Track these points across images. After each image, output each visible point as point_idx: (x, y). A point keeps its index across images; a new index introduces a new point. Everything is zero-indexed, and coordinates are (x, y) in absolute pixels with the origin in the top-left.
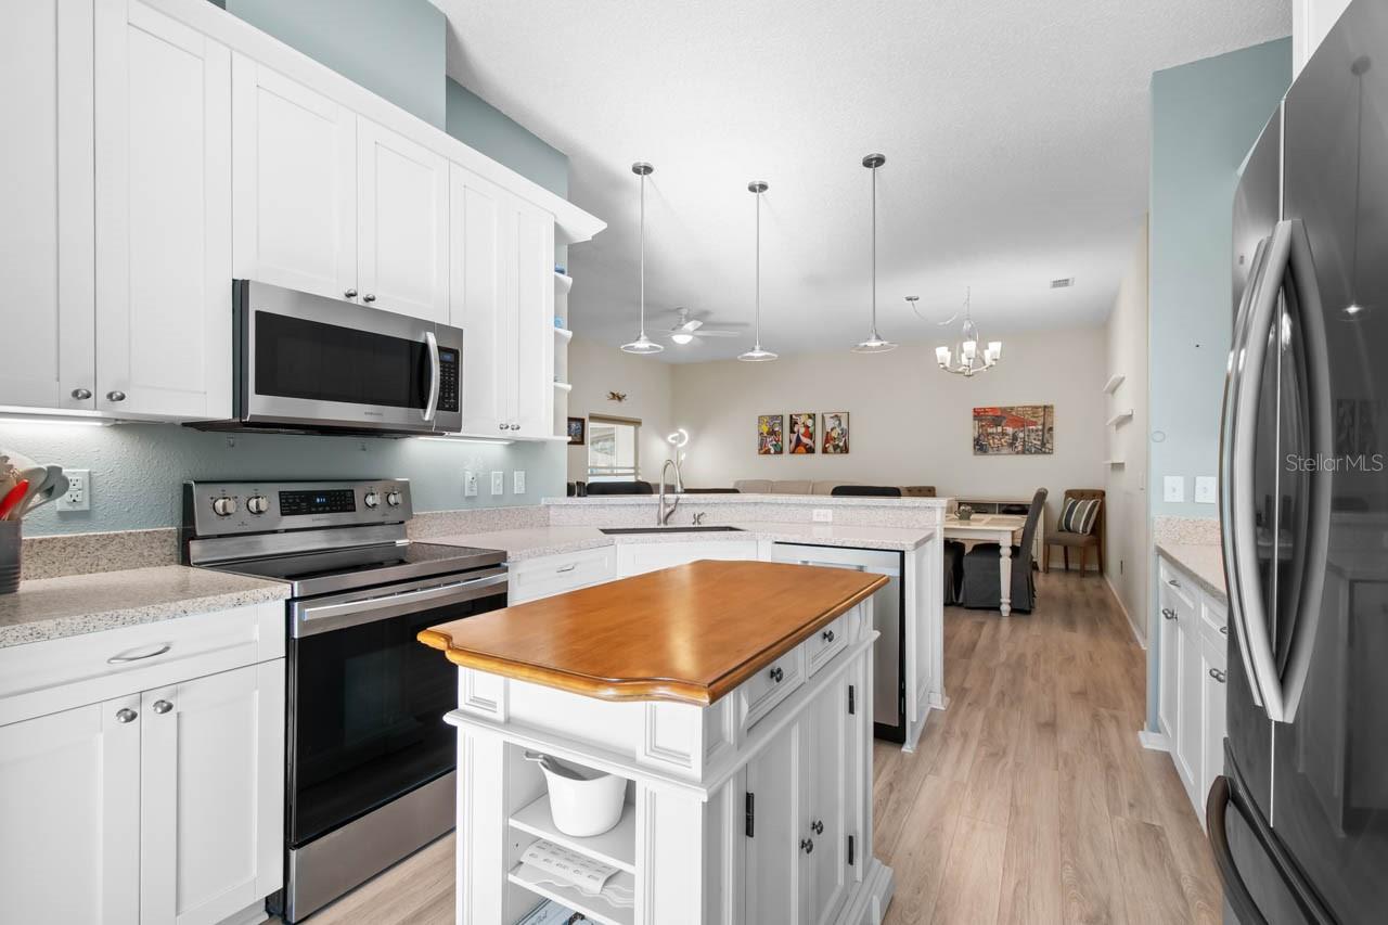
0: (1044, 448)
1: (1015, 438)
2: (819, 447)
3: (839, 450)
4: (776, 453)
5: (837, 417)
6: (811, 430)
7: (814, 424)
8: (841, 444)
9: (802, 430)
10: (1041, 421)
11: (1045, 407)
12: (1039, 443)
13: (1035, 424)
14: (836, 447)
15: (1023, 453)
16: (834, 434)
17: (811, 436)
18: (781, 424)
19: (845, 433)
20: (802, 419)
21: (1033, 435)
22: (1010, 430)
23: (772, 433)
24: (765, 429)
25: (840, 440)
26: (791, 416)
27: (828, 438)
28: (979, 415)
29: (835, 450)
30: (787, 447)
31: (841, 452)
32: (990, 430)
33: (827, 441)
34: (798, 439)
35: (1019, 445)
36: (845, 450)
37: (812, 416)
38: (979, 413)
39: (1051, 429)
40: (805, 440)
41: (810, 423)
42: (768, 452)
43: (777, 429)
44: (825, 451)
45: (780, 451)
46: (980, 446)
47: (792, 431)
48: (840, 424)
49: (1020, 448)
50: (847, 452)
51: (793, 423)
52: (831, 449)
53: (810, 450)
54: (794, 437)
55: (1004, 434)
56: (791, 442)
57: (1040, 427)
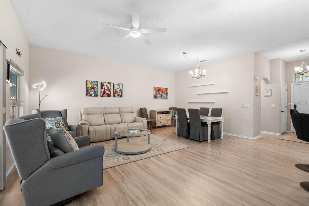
0: (166, 98)
1: (162, 95)
2: (112, 95)
3: (119, 96)
4: (95, 96)
5: (119, 85)
6: (109, 88)
7: (110, 87)
8: (120, 94)
9: (106, 88)
10: (166, 92)
11: (167, 88)
12: (166, 97)
13: (165, 92)
14: (118, 95)
15: (163, 99)
16: (118, 91)
17: (109, 91)
18: (97, 85)
19: (121, 91)
20: (106, 84)
21: (165, 95)
22: (161, 93)
23: (93, 88)
24: (90, 86)
25: (120, 93)
26: (101, 82)
27: (115, 92)
28: (155, 89)
29: (118, 96)
30: (99, 94)
31: (120, 97)
32: (157, 93)
33: (115, 93)
34: (104, 91)
35: (162, 97)
36: (121, 96)
37: (109, 83)
38: (155, 88)
39: (167, 94)
40: (107, 92)
41: (109, 86)
42: (91, 95)
43: (95, 87)
44: (114, 96)
45: (96, 95)
46: (155, 97)
47: (102, 88)
48: (120, 87)
49: (163, 98)
50: (122, 97)
51: (102, 85)
52: (117, 96)
53: (109, 96)
54: (103, 90)
55: (160, 94)
56: (101, 92)
57: (166, 93)
